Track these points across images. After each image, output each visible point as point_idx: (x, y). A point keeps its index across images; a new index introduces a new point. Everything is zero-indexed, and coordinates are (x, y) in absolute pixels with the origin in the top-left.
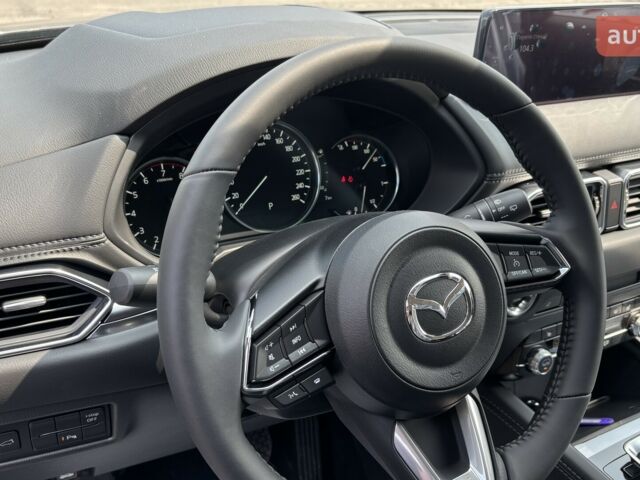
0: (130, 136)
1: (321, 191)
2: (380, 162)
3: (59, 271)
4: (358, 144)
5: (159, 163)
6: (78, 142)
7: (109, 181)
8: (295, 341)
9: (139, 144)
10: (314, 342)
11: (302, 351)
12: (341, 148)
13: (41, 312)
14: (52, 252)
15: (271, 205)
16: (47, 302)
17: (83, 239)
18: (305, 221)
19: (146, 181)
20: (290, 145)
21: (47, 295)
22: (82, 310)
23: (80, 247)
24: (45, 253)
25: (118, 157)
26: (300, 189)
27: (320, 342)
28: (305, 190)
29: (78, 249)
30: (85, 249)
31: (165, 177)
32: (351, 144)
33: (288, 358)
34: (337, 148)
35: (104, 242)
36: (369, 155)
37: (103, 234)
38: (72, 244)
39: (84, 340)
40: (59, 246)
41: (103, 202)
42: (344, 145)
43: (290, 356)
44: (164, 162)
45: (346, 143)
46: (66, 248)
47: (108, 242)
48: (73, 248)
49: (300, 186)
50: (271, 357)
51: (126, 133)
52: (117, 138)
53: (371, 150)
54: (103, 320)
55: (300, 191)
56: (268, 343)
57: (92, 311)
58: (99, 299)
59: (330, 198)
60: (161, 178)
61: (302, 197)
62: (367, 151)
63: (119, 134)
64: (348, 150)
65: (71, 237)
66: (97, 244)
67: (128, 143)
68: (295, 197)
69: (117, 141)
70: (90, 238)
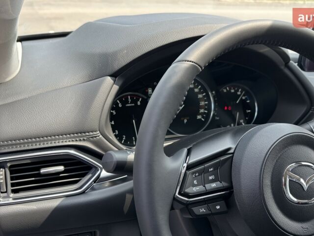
0: (116, 77)
1: (214, 115)
2: (246, 99)
3: (72, 152)
4: (234, 89)
5: (128, 95)
6: (87, 80)
7: (103, 102)
8: (211, 178)
9: (121, 82)
10: (221, 183)
11: (214, 185)
12: (225, 91)
13: (61, 175)
14: (69, 141)
15: (185, 121)
16: (65, 170)
17: (87, 134)
18: (204, 130)
19: (120, 105)
20: (197, 88)
21: (65, 165)
22: (83, 175)
23: (85, 139)
24: (66, 141)
25: (109, 89)
26: (202, 113)
27: (224, 184)
28: (205, 113)
29: (84, 140)
30: (88, 140)
31: (130, 103)
32: (230, 89)
33: (205, 187)
34: (222, 90)
35: (99, 136)
36: (240, 95)
37: (98, 132)
38: (81, 137)
39: (83, 192)
40: (74, 137)
41: (100, 113)
42: (227, 89)
43: (206, 185)
44: (130, 95)
45: (228, 88)
46: (77, 139)
47: (101, 136)
48: (81, 139)
49: (202, 111)
50: (195, 182)
51: (114, 75)
52: (109, 78)
53: (241, 92)
54: (95, 181)
55: (202, 114)
56: (195, 173)
57: (89, 176)
58: (94, 169)
59: (218, 118)
60: (129, 104)
61: (203, 117)
62: (239, 93)
63: (111, 76)
64: (229, 92)
65: (80, 132)
66: (95, 137)
67: (115, 81)
68: (199, 117)
69: (109, 80)
70: (91, 133)
